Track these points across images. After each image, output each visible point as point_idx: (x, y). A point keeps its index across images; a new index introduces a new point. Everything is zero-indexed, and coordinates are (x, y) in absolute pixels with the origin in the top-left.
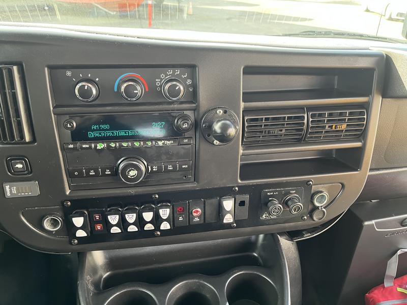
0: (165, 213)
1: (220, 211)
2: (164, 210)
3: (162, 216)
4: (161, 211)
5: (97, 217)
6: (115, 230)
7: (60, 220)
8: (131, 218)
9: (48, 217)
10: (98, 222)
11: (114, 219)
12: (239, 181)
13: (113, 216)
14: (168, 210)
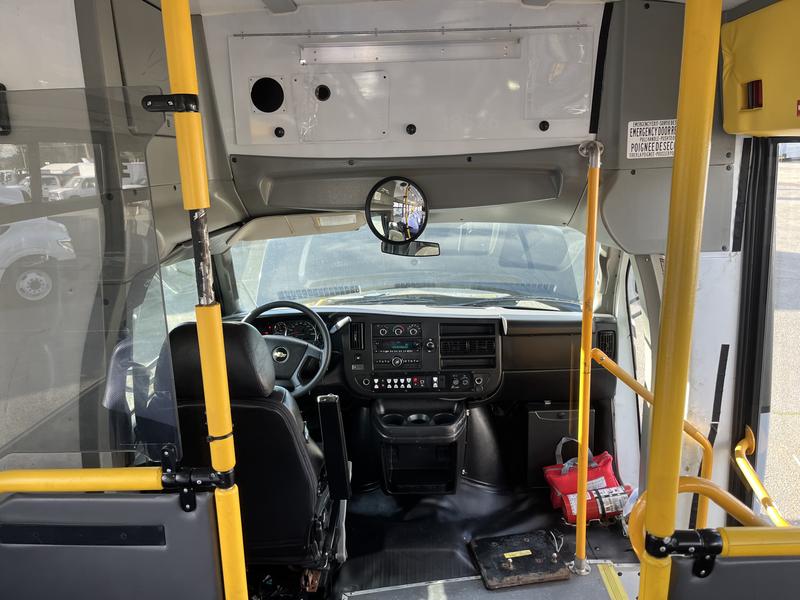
0: (409, 380)
1: (433, 382)
3: (407, 381)
5: (383, 380)
6: (389, 387)
7: (369, 380)
8: (396, 381)
9: (365, 379)
11: (389, 381)
12: (440, 369)
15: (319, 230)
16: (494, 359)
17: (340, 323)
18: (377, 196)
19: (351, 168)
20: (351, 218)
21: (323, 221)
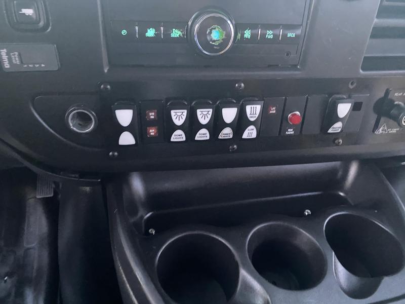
0: (253, 111)
2: (252, 106)
3: (249, 116)
4: (248, 109)
5: (152, 115)
6: (178, 136)
7: (92, 115)
8: (204, 116)
9: (74, 110)
10: (152, 123)
11: (179, 117)
12: (361, 71)
13: (179, 112)
14: (258, 108)
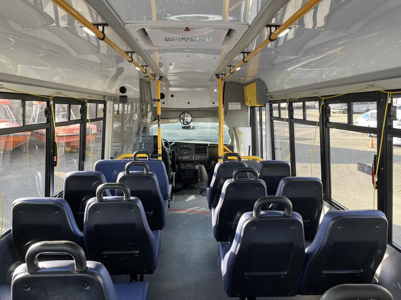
15: (169, 123)
16: (206, 153)
17: (172, 144)
18: (182, 116)
19: (177, 110)
20: (176, 120)
21: (170, 121)
